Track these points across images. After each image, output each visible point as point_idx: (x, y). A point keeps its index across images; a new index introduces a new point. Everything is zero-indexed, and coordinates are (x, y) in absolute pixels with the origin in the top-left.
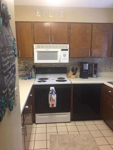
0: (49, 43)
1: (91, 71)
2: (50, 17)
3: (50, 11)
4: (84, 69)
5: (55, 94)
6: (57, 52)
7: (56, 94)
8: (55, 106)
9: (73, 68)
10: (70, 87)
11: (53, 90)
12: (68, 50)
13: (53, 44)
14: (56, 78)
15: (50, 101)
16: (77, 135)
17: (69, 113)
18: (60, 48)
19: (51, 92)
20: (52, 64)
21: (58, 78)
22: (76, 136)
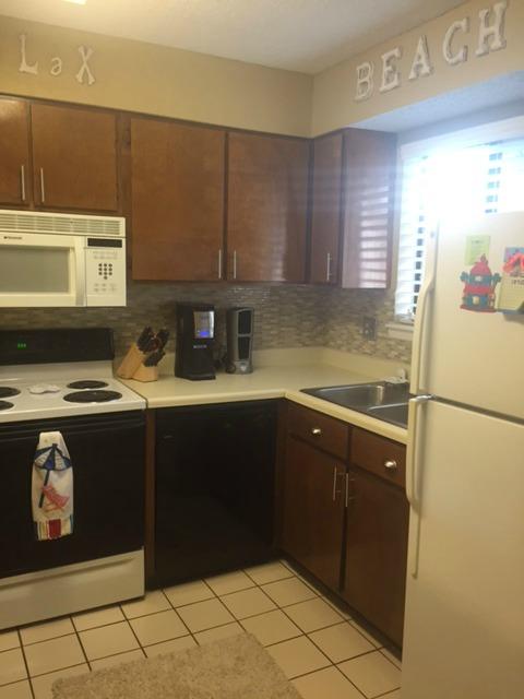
0: (19, 202)
1: (225, 344)
2: (22, 69)
3: (23, 41)
4: (199, 334)
5: (68, 467)
6: (65, 251)
7: (70, 470)
8: (66, 529)
9: (148, 330)
10: (142, 424)
11: (55, 446)
12: (121, 246)
13: (41, 207)
14: (57, 385)
15: (41, 506)
16: (188, 651)
17: (138, 556)
18: (79, 231)
19: (42, 459)
20: (35, 312)
21: (72, 386)
22: (186, 656)
